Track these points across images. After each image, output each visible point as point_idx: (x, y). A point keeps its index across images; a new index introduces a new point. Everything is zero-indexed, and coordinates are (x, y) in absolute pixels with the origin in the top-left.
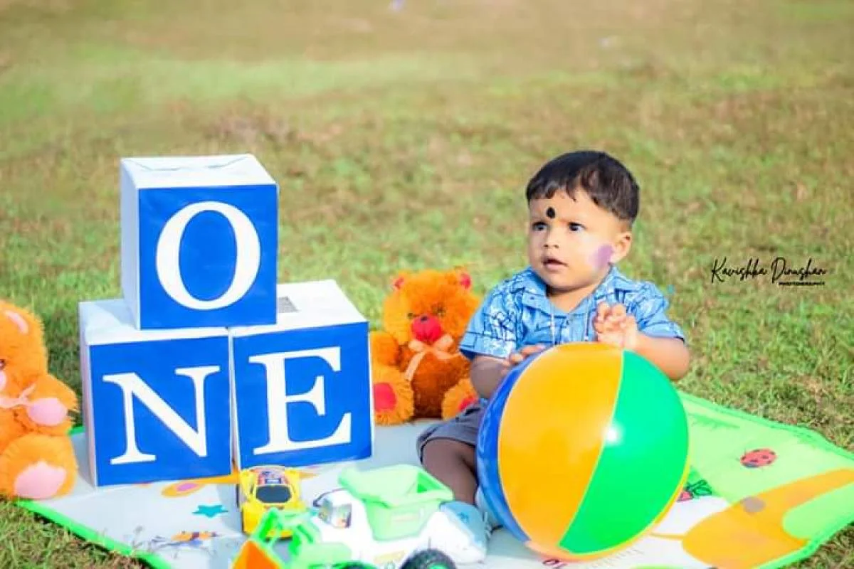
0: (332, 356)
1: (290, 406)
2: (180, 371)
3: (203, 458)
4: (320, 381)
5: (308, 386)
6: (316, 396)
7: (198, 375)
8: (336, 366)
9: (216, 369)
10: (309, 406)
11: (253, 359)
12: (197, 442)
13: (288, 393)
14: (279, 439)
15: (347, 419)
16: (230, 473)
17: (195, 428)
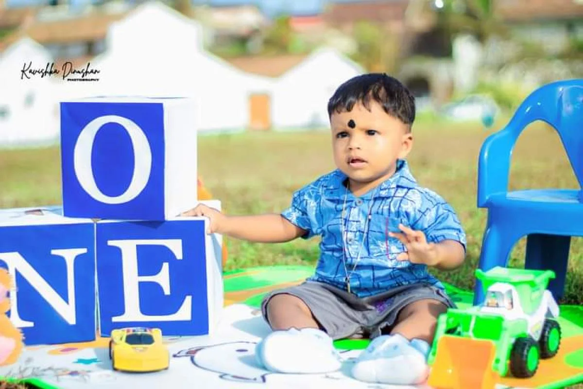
0: (176, 246)
1: (141, 285)
2: (54, 252)
3: (73, 326)
4: (166, 266)
5: (156, 271)
6: (163, 278)
7: (69, 255)
8: (179, 255)
9: (84, 251)
10: (157, 286)
11: (111, 243)
12: (67, 312)
13: (140, 274)
14: (132, 311)
15: (188, 300)
16: (94, 339)
17: (66, 299)
